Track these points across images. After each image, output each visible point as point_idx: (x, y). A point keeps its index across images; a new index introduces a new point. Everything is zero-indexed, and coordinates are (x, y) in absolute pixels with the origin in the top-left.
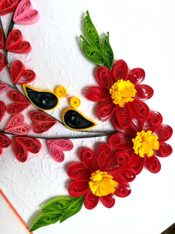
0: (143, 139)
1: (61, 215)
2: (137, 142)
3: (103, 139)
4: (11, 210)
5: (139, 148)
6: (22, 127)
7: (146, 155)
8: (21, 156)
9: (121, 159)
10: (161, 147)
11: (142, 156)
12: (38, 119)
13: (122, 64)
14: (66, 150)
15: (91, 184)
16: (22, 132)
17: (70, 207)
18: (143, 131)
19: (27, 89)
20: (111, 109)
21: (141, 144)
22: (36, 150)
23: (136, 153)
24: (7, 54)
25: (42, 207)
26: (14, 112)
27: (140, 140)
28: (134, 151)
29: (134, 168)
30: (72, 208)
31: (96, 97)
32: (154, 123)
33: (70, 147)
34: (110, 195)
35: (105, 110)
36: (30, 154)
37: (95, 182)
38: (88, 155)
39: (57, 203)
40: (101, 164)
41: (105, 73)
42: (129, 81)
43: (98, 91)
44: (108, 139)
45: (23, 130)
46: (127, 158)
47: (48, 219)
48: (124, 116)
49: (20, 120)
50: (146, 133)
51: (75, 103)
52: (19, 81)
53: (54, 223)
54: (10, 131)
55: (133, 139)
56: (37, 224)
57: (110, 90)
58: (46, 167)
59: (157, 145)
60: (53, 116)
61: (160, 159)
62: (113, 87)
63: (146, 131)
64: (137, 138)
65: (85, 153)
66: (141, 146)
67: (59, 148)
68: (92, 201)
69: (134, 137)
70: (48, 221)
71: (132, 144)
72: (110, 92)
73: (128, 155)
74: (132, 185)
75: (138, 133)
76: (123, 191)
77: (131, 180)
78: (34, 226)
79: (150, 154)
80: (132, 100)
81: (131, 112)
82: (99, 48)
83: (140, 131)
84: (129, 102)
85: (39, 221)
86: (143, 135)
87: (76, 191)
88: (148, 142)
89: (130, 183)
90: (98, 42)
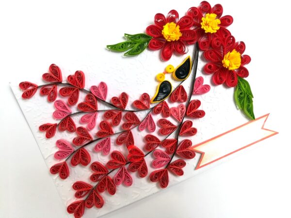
0: (207, 24)
1: (248, 96)
2: (208, 30)
3: (200, 54)
4: (237, 130)
5: (213, 29)
6: (180, 109)
7: (219, 25)
8: (200, 114)
9: (218, 44)
10: (215, 12)
11: (218, 28)
12: (177, 97)
13: (150, 28)
14: (203, 82)
15: (230, 69)
16: (183, 110)
17: (244, 88)
18: (201, 24)
19: (154, 101)
20: (180, 44)
21: (210, 27)
22: (198, 103)
23: (215, 31)
24: (127, 111)
25: (239, 108)
26: (169, 113)
27: (207, 27)
28: (213, 34)
29: (226, 36)
30: (245, 87)
31: (169, 52)
32: (196, 14)
33: (201, 79)
34: (241, 58)
35: (180, 48)
36: (200, 108)
37: (230, 65)
38: (210, 67)
39: (239, 97)
40: (218, 60)
41: (154, 43)
42: (164, 26)
43: (166, 50)
44: (201, 50)
45: (183, 109)
46: (217, 39)
47: (249, 105)
48: (187, 35)
49: (174, 110)
50: (203, 21)
51: (170, 69)
52: (147, 106)
53: (252, 102)
54: (181, 118)
55: (206, 32)
56: (250, 114)
57: (168, 40)
58: (211, 100)
59: (214, 16)
60: (175, 87)
61: (223, 15)
62: (166, 38)
63: (202, 21)
64: (205, 29)
65: (208, 68)
66: (212, 27)
67: (200, 87)
68: (243, 72)
69: (204, 31)
70: (250, 106)
71: (209, 34)
72: (170, 41)
73: (216, 38)
74: (238, 40)
75: (202, 27)
76: (241, 47)
77: (234, 39)
78: (252, 116)
79: (219, 21)
80: (178, 27)
81: (186, 29)
82: (135, 44)
83: (201, 26)
84: (180, 28)
85: (249, 112)
86: (204, 24)
87: (233, 82)
88: (210, 21)
89: (236, 41)
90: (131, 43)
